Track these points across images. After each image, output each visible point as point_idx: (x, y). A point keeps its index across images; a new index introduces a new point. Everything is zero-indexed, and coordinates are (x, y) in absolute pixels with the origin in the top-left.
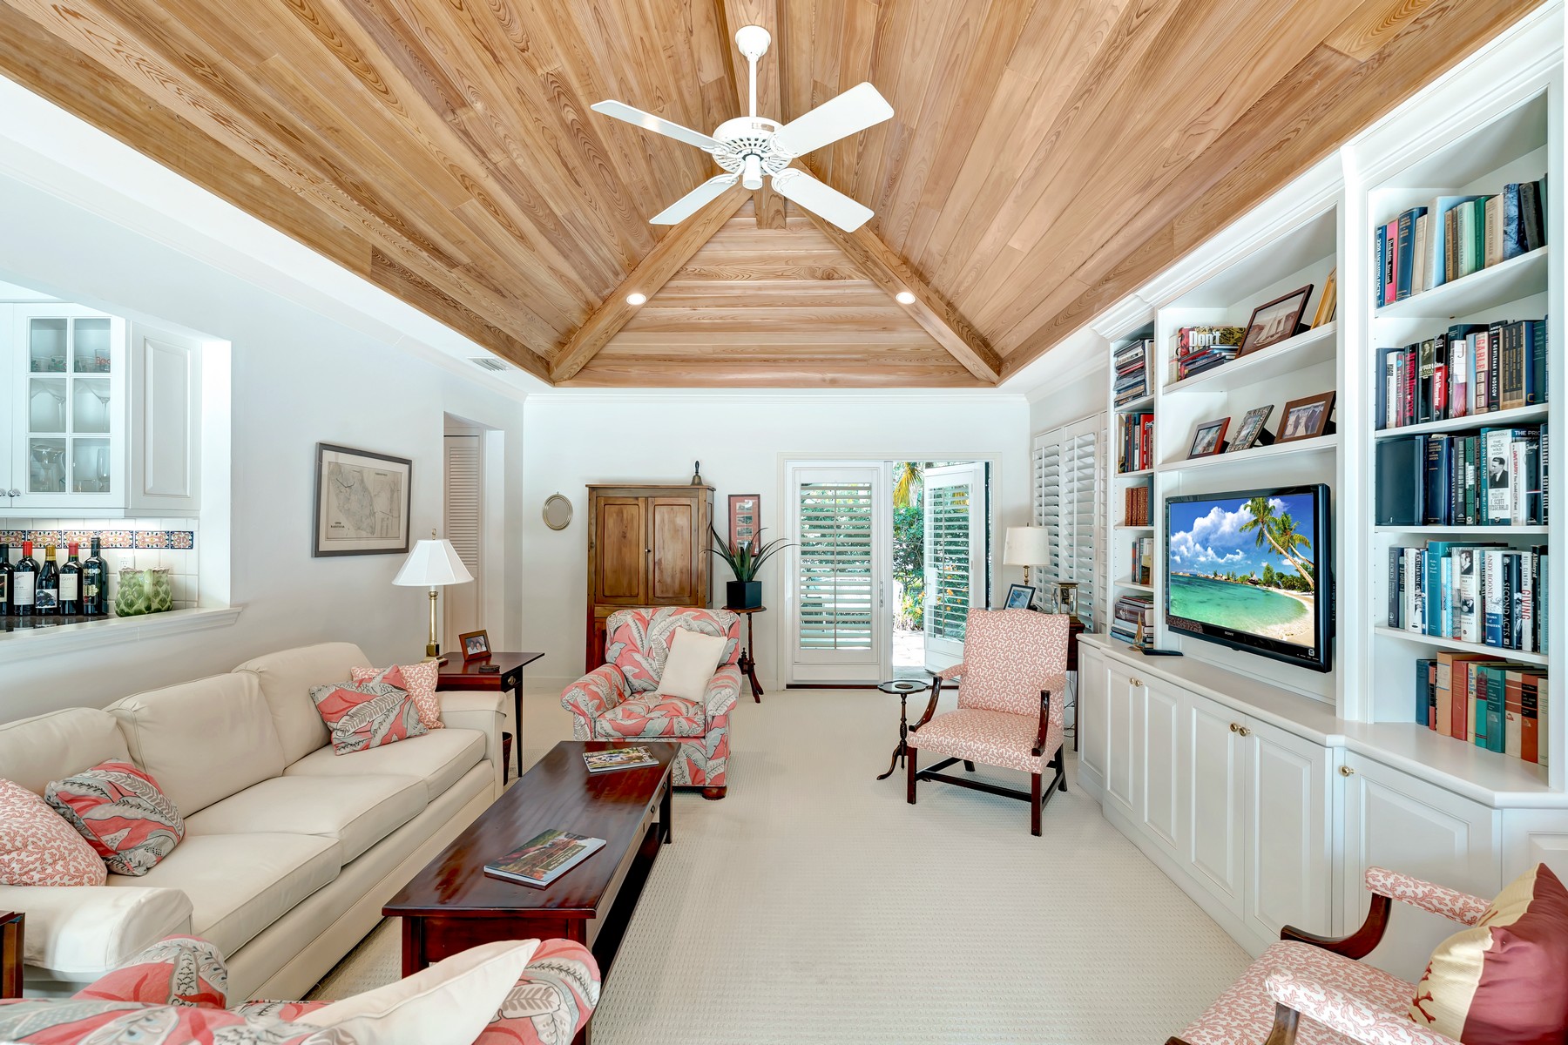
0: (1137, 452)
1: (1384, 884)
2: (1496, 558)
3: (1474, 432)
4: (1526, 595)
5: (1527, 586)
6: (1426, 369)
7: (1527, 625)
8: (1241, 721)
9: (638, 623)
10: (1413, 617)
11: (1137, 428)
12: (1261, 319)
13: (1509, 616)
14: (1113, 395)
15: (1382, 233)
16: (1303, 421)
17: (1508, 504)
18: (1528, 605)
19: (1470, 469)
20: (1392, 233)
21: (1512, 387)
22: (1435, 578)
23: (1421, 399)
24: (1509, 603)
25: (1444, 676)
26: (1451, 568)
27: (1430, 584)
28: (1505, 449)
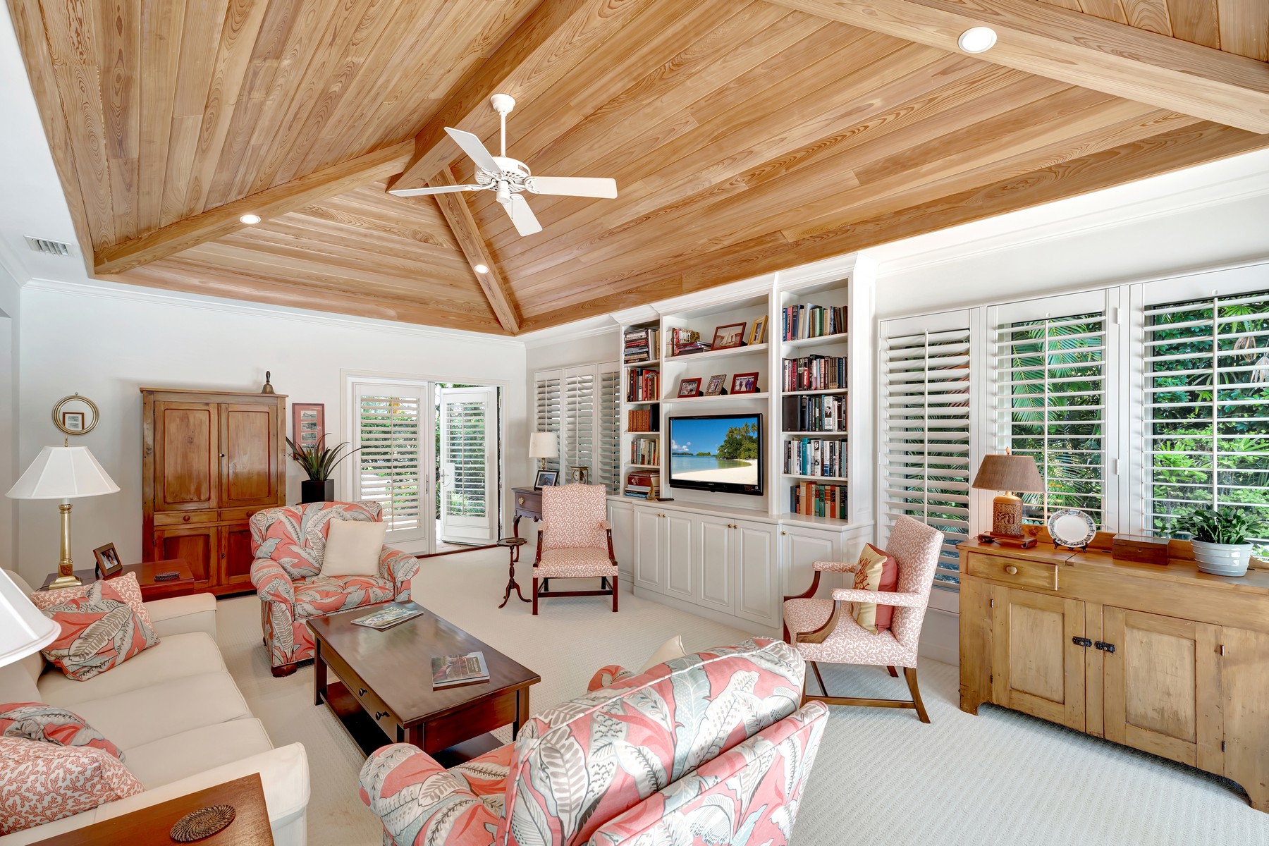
0: (640, 391)
1: (819, 566)
2: (827, 444)
3: (819, 396)
4: (837, 457)
5: (837, 454)
6: (801, 369)
7: (837, 467)
8: (732, 523)
9: (291, 519)
10: (796, 468)
11: (641, 377)
12: (720, 333)
13: (832, 465)
14: (623, 357)
15: (785, 311)
16: (744, 384)
17: (831, 423)
18: (837, 460)
19: (817, 410)
20: (790, 312)
21: (833, 381)
22: (805, 452)
23: (798, 383)
24: (832, 460)
25: (803, 491)
26: (810, 448)
27: (802, 454)
28: (829, 403)
